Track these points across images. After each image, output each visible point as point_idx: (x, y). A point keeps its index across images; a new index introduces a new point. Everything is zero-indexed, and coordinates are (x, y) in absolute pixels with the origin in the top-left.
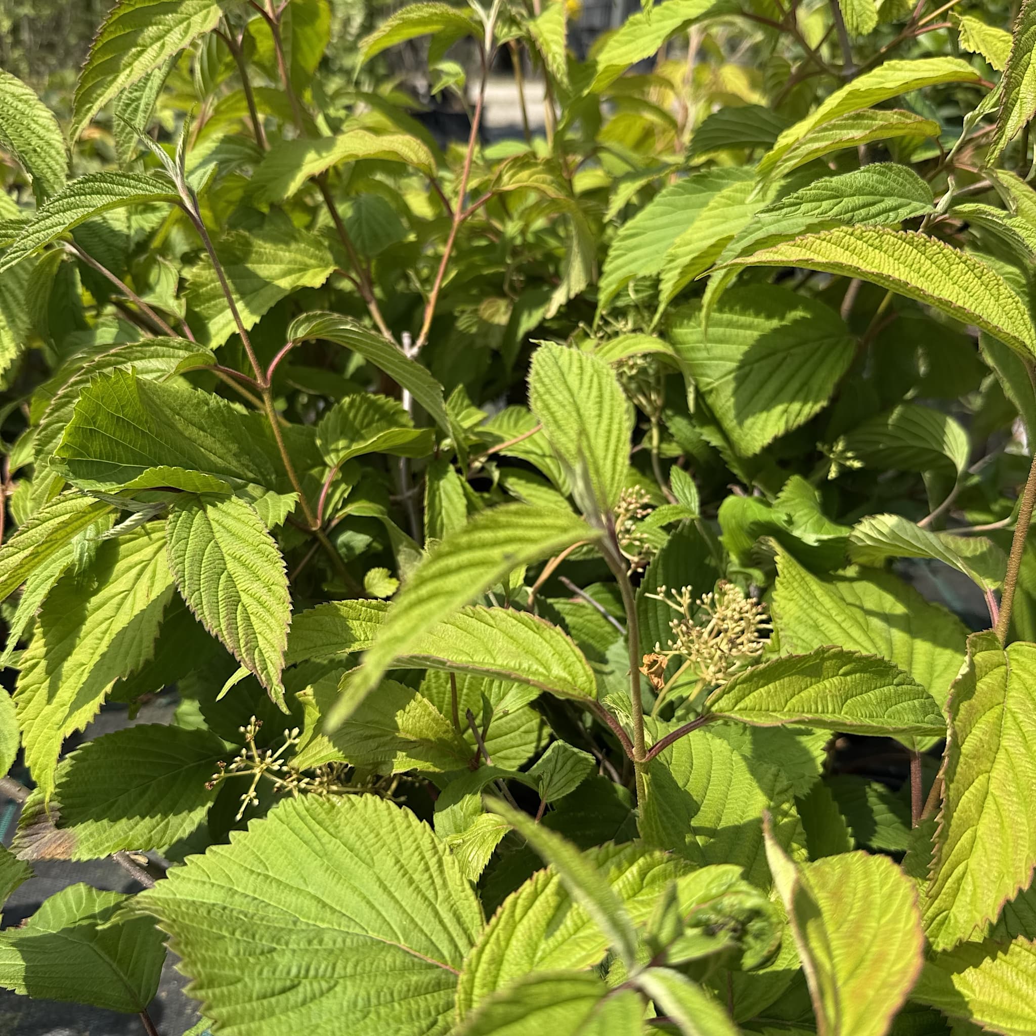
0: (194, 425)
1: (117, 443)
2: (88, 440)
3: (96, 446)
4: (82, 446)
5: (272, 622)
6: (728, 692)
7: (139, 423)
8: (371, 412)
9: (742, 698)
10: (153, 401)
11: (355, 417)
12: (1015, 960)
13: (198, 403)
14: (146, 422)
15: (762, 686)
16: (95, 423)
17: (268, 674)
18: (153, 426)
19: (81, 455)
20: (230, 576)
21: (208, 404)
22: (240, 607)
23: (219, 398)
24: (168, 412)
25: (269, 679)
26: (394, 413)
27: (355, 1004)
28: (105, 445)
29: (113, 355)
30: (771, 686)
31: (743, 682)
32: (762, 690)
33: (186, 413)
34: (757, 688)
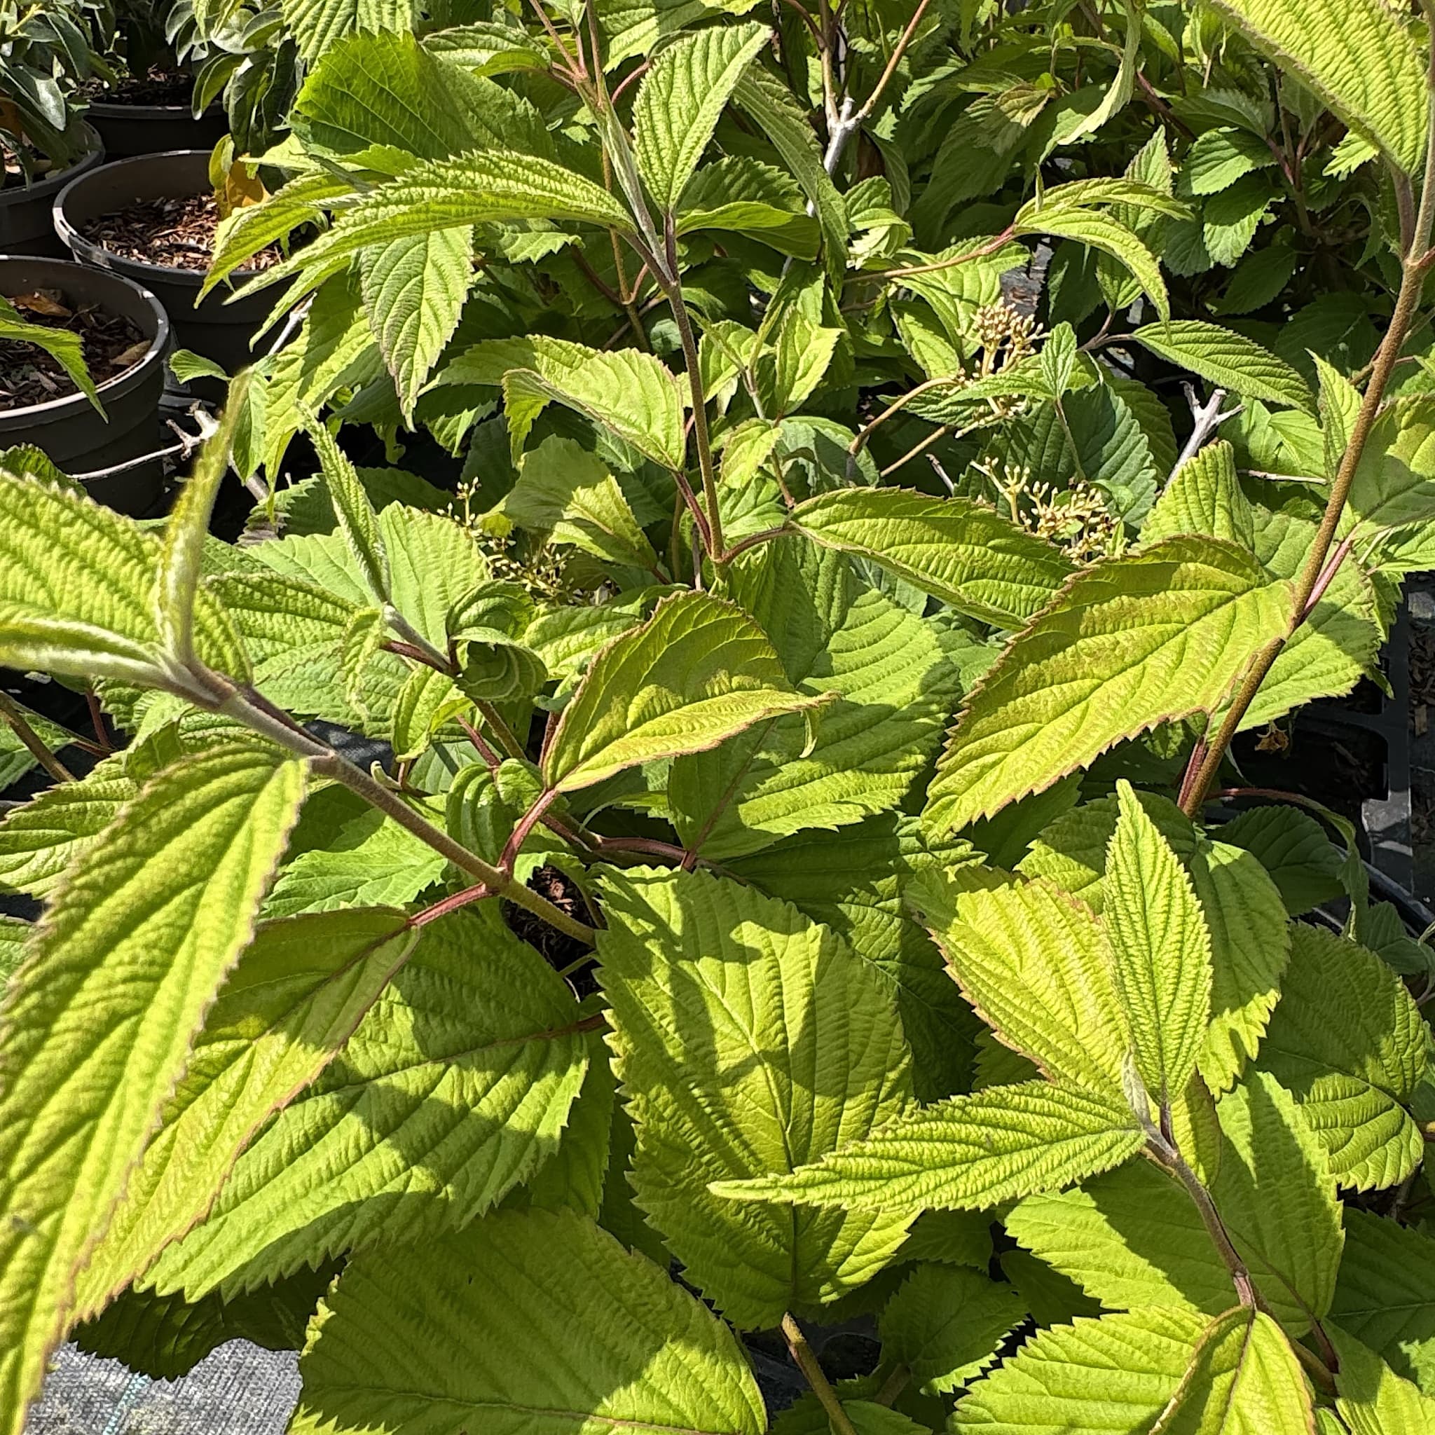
0: (490, 128)
1: (375, 118)
2: (335, 101)
3: (346, 114)
4: (330, 109)
5: (436, 335)
6: (822, 507)
7: (410, 103)
8: (754, 186)
9: (840, 520)
10: (444, 86)
11: (731, 184)
12: (1037, 905)
13: (503, 104)
14: (420, 104)
15: (870, 517)
16: (349, 86)
17: (408, 385)
18: (427, 112)
19: (327, 118)
20: (422, 281)
21: (514, 109)
22: (415, 314)
23: (529, 105)
24: (460, 104)
25: (407, 389)
26: (786, 194)
27: (318, 675)
28: (358, 117)
29: (443, 37)
30: (881, 521)
31: (842, 502)
32: (867, 521)
33: (483, 111)
34: (862, 516)
